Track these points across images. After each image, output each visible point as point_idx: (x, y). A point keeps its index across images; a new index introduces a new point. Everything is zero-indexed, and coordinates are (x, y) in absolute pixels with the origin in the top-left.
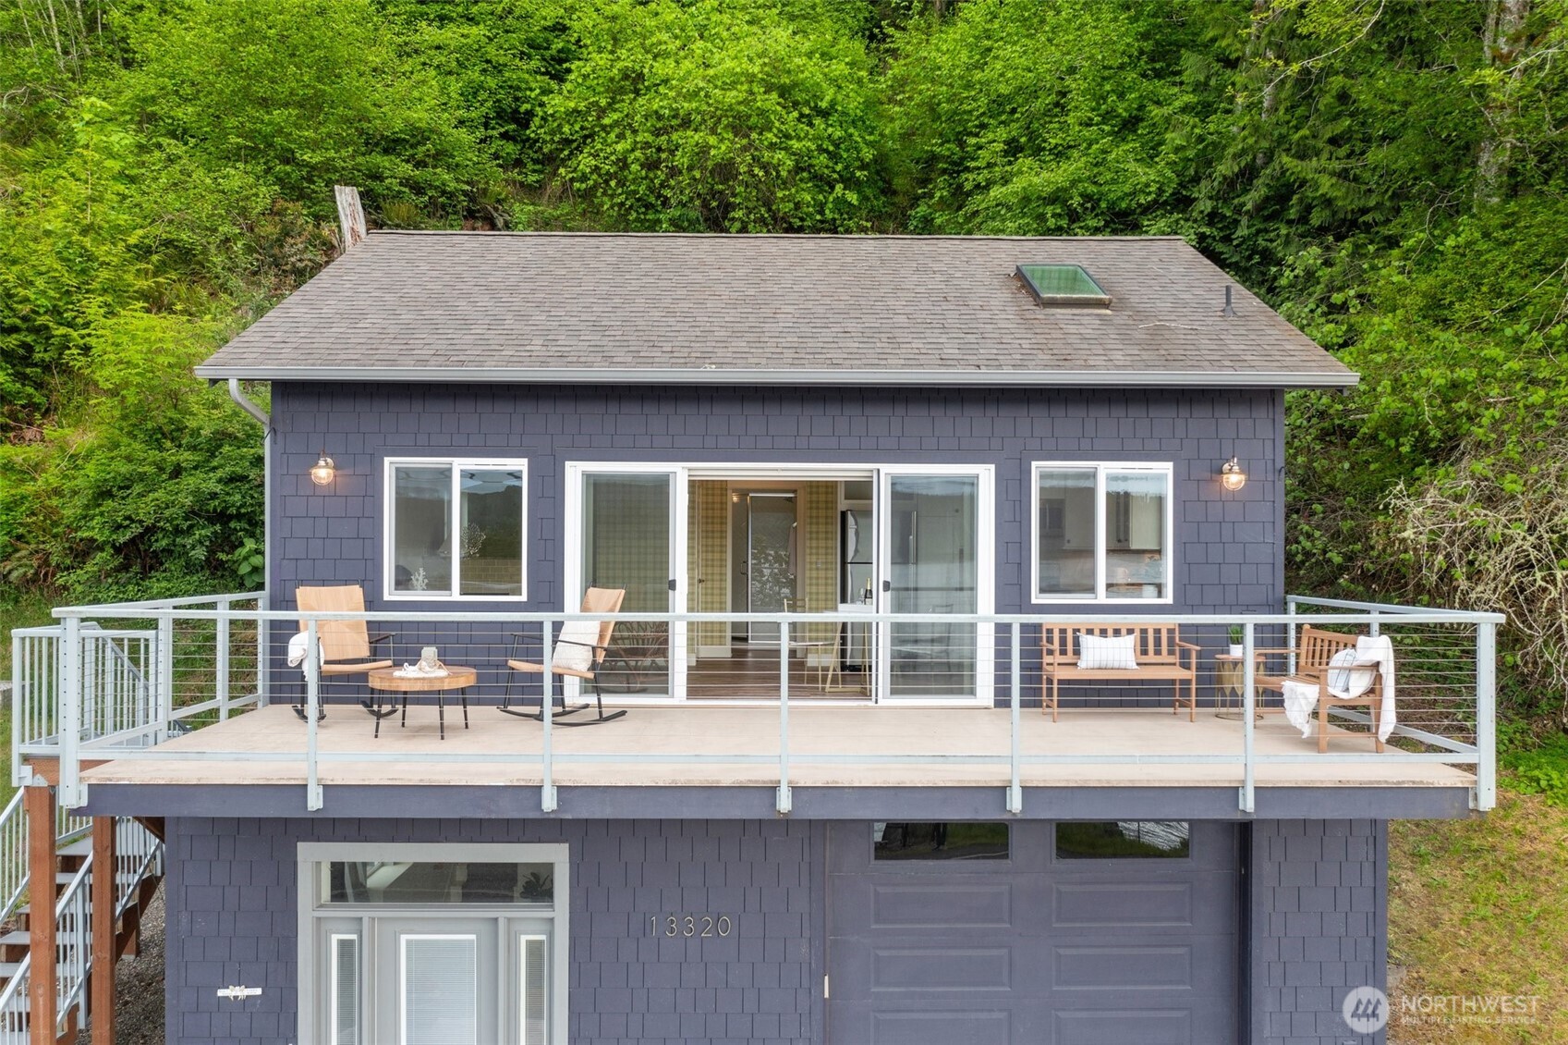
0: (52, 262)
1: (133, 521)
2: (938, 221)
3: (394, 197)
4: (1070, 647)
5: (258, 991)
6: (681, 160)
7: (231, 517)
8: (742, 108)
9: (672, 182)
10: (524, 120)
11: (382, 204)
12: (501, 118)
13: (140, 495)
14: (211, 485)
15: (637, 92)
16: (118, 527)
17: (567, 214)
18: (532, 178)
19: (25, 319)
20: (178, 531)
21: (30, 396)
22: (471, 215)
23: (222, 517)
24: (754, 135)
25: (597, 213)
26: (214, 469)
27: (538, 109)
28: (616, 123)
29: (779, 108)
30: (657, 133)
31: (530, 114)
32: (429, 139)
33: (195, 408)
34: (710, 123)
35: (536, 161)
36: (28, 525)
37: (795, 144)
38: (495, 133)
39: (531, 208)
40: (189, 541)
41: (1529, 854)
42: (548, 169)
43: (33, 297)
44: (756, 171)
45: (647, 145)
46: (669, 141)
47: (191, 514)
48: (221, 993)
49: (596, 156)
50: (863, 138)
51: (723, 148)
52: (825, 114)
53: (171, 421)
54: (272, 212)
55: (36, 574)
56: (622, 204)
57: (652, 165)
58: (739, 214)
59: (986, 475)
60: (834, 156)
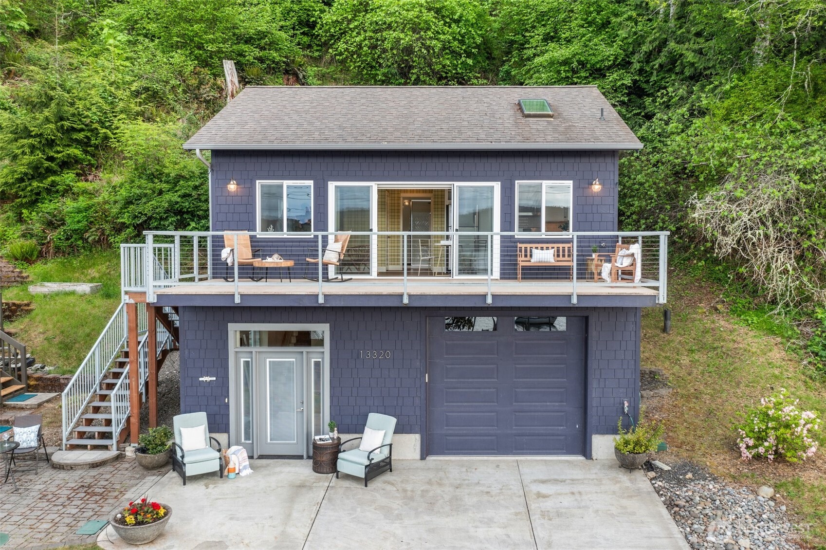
0: (97, 99)
1: (142, 214)
2: (513, 73)
3: (250, 65)
4: (528, 254)
5: (214, 379)
6: (387, 45)
7: (184, 213)
8: (416, 20)
9: (383, 56)
10: (313, 26)
11: (245, 68)
12: (301, 24)
13: (145, 203)
14: (175, 198)
15: (366, 11)
16: (135, 217)
17: (333, 71)
18: (316, 54)
19: (86, 125)
20: (161, 219)
21: (89, 160)
22: (287, 72)
23: (180, 212)
24: (422, 33)
25: (348, 70)
26: (176, 191)
27: (319, 20)
28: (356, 27)
29: (434, 20)
30: (375, 31)
31: (315, 23)
32: (266, 36)
33: (167, 165)
34: (401, 27)
35: (318, 45)
36: (95, 217)
37: (442, 37)
38: (298, 32)
39: (316, 68)
40: (167, 223)
41: (735, 348)
42: (324, 49)
43: (90, 115)
44: (423, 50)
45: (371, 38)
46: (382, 36)
47: (167, 211)
48: (201, 379)
49: (346, 43)
50: (476, 32)
51: (407, 39)
52: (457, 21)
53: (157, 170)
54: (195, 73)
55: (99, 239)
56: (359, 66)
57: (373, 47)
58: (415, 71)
59: (497, 186)
60: (462, 42)
